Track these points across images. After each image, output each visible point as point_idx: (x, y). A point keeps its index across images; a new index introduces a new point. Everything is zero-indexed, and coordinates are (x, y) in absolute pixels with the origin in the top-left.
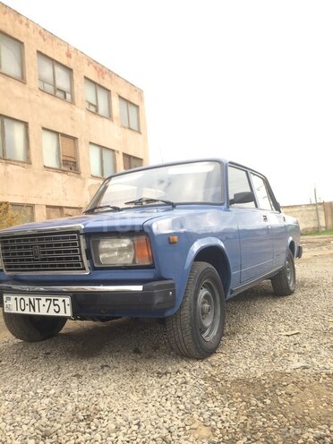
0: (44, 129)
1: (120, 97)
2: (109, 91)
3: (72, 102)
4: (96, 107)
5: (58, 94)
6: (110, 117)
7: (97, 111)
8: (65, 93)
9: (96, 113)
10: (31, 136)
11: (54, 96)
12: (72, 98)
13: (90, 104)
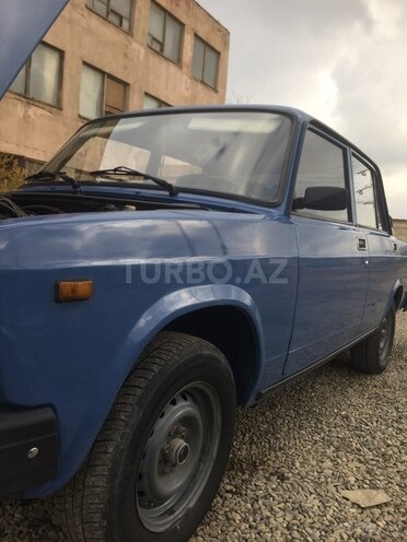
0: (85, 63)
1: (196, 35)
2: (182, 25)
3: (130, 33)
4: (162, 45)
5: (112, 18)
6: (178, 62)
7: (162, 50)
8: (121, 17)
9: (160, 53)
10: (66, 71)
11: (106, 19)
12: (130, 28)
13: (154, 39)
